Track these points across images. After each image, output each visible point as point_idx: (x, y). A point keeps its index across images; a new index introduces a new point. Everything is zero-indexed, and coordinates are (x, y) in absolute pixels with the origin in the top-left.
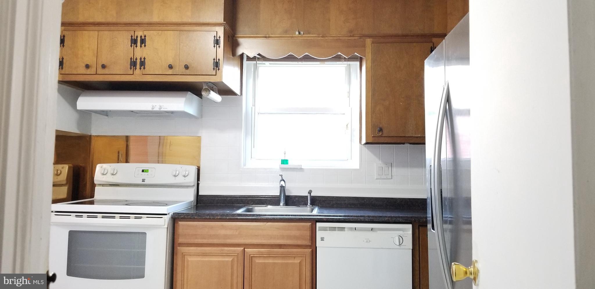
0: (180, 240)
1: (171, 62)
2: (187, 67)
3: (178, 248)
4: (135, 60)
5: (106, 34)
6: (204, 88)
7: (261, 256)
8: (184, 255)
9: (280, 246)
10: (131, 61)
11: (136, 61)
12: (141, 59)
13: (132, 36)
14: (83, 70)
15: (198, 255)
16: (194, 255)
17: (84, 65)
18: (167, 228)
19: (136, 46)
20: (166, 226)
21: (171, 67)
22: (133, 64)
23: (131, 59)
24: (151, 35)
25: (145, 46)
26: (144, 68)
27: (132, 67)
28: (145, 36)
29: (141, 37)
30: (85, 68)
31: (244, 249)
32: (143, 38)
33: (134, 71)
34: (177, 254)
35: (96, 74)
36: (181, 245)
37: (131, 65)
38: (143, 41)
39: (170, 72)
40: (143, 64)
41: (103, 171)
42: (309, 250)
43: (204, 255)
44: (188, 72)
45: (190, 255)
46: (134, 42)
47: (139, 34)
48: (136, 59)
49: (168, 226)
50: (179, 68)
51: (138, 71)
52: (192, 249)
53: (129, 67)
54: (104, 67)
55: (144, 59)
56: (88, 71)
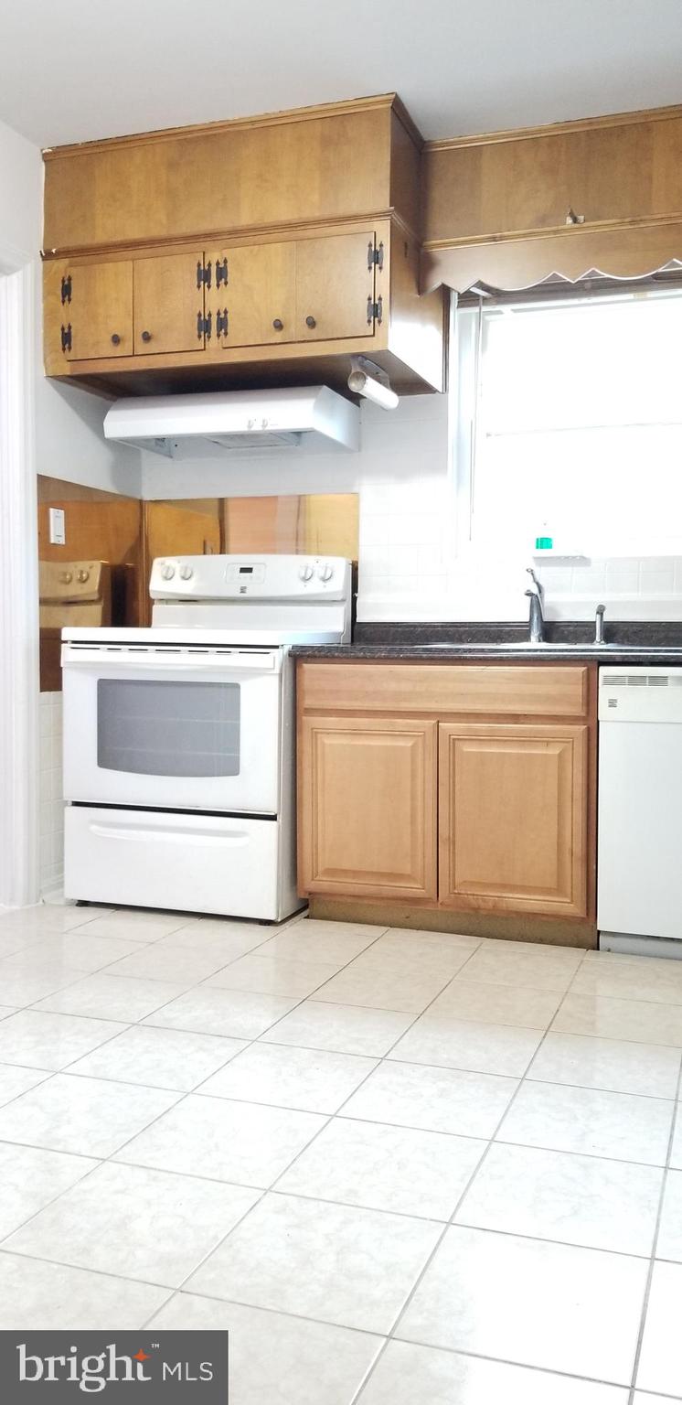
0: (308, 702)
1: (278, 315)
2: (311, 323)
3: (304, 718)
4: (207, 318)
5: (148, 265)
6: (353, 371)
7: (476, 738)
8: (316, 733)
9: (516, 718)
10: (199, 319)
11: (210, 320)
12: (219, 314)
13: (199, 265)
14: (108, 349)
15: (343, 733)
16: (336, 733)
17: (109, 338)
18: (281, 675)
19: (209, 287)
20: (277, 671)
21: (279, 326)
22: (204, 326)
23: (199, 315)
24: (236, 256)
25: (226, 283)
26: (226, 334)
27: (202, 333)
28: (225, 261)
29: (218, 264)
30: (111, 343)
31: (438, 722)
32: (222, 265)
33: (207, 343)
34: (301, 731)
35: (133, 355)
36: (309, 711)
37: (199, 330)
38: (222, 273)
39: (278, 337)
40: (223, 323)
41: (164, 572)
42: (580, 729)
43: (356, 733)
44: (314, 334)
45: (328, 733)
46: (204, 276)
47: (214, 257)
48: (210, 315)
49: (281, 670)
50: (296, 329)
51: (214, 342)
52: (332, 721)
53: (197, 332)
54: (147, 337)
55: (226, 312)
56: (119, 351)
